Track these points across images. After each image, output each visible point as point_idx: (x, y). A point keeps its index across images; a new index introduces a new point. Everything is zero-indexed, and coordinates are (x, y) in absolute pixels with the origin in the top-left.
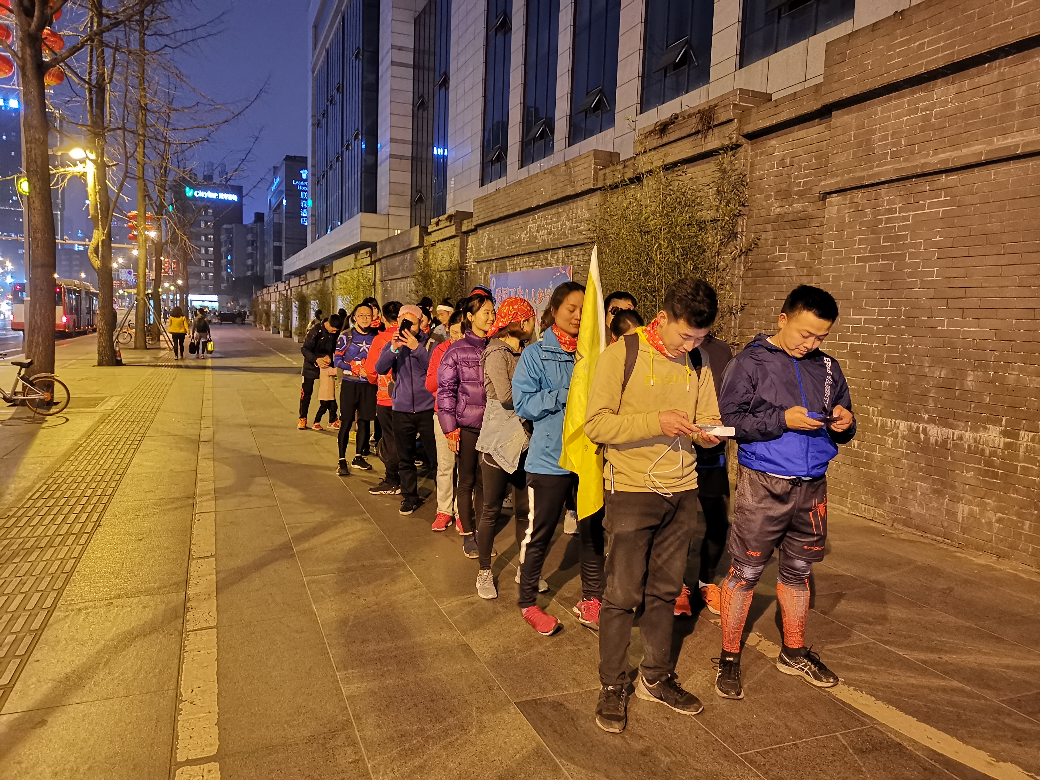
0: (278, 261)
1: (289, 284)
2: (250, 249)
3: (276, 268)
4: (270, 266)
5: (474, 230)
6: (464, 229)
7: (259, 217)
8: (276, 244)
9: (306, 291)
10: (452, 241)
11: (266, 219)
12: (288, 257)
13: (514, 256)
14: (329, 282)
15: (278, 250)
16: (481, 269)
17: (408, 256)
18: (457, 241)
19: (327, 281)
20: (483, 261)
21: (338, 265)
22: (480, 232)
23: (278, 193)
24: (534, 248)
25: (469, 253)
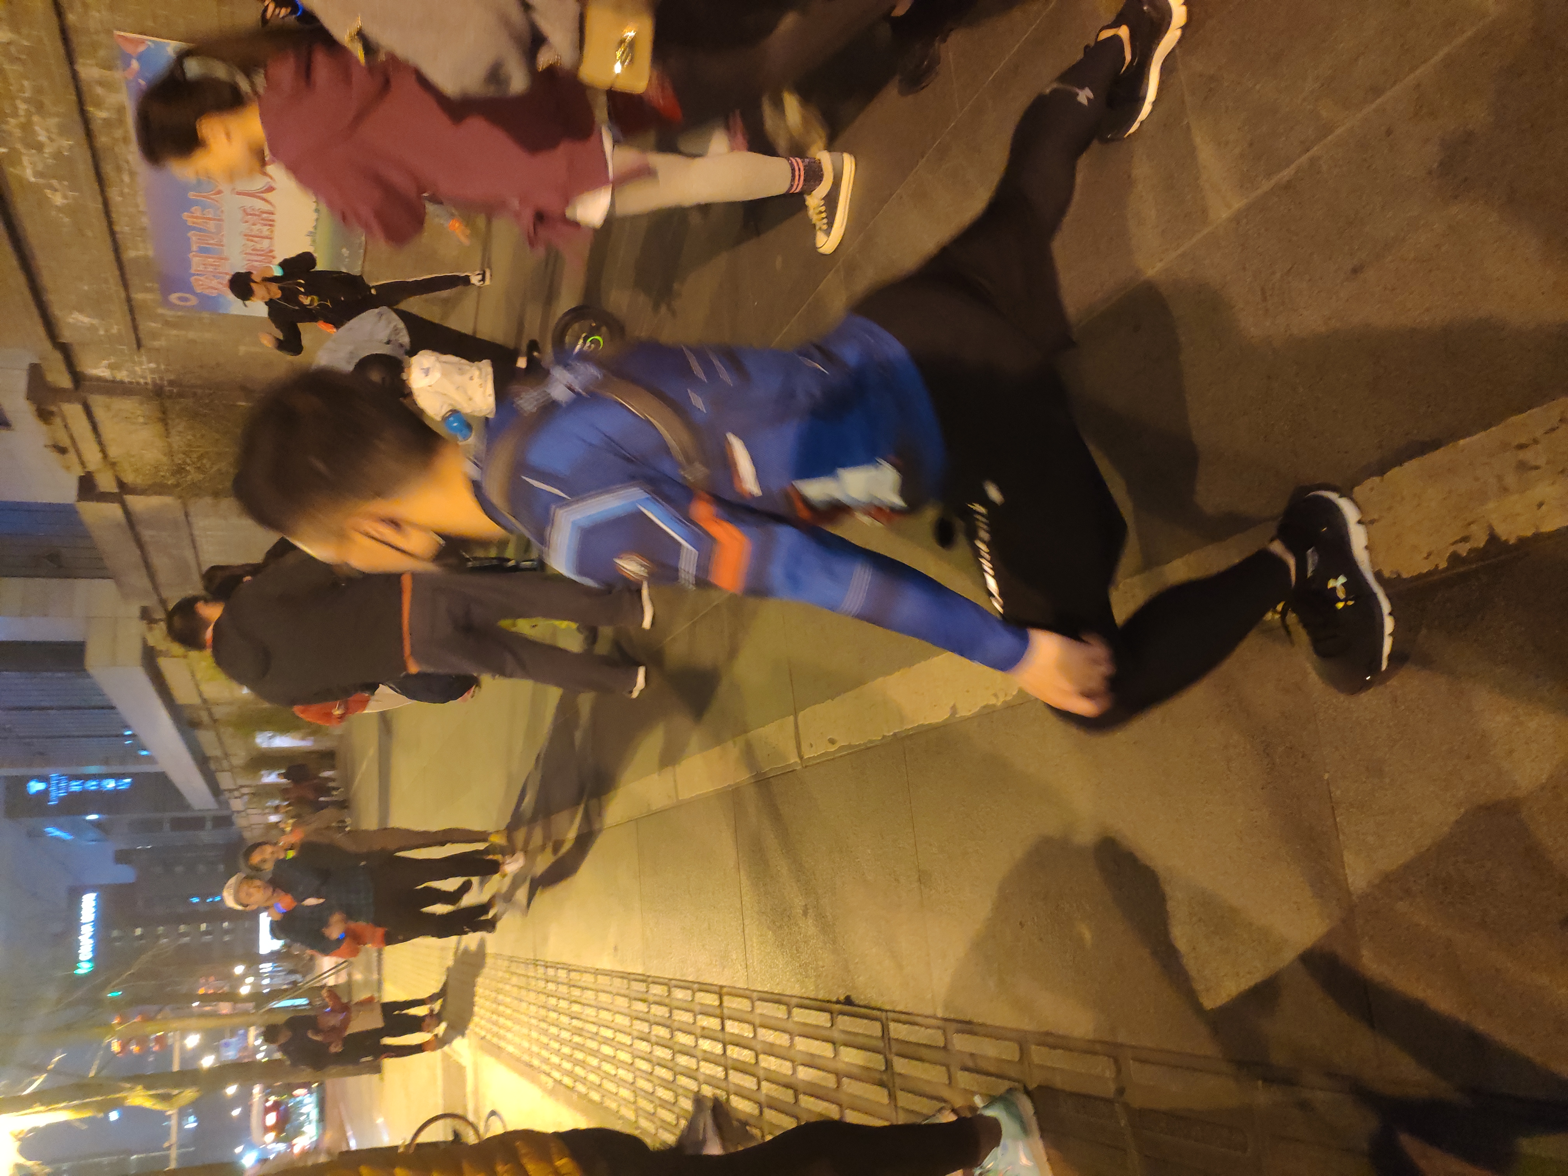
0: (197, 823)
1: (231, 791)
2: (179, 869)
3: (209, 825)
4: (206, 836)
5: (66, 351)
6: (65, 381)
7: (122, 857)
8: (167, 826)
9: (239, 757)
10: (100, 413)
11: (123, 846)
12: (187, 807)
13: (112, 233)
14: (219, 712)
15: (179, 824)
16: (154, 336)
17: (147, 534)
18: (98, 402)
19: (217, 716)
20: (135, 328)
21: (184, 695)
22: (67, 336)
23: (76, 829)
24: (84, 167)
25: (122, 375)
